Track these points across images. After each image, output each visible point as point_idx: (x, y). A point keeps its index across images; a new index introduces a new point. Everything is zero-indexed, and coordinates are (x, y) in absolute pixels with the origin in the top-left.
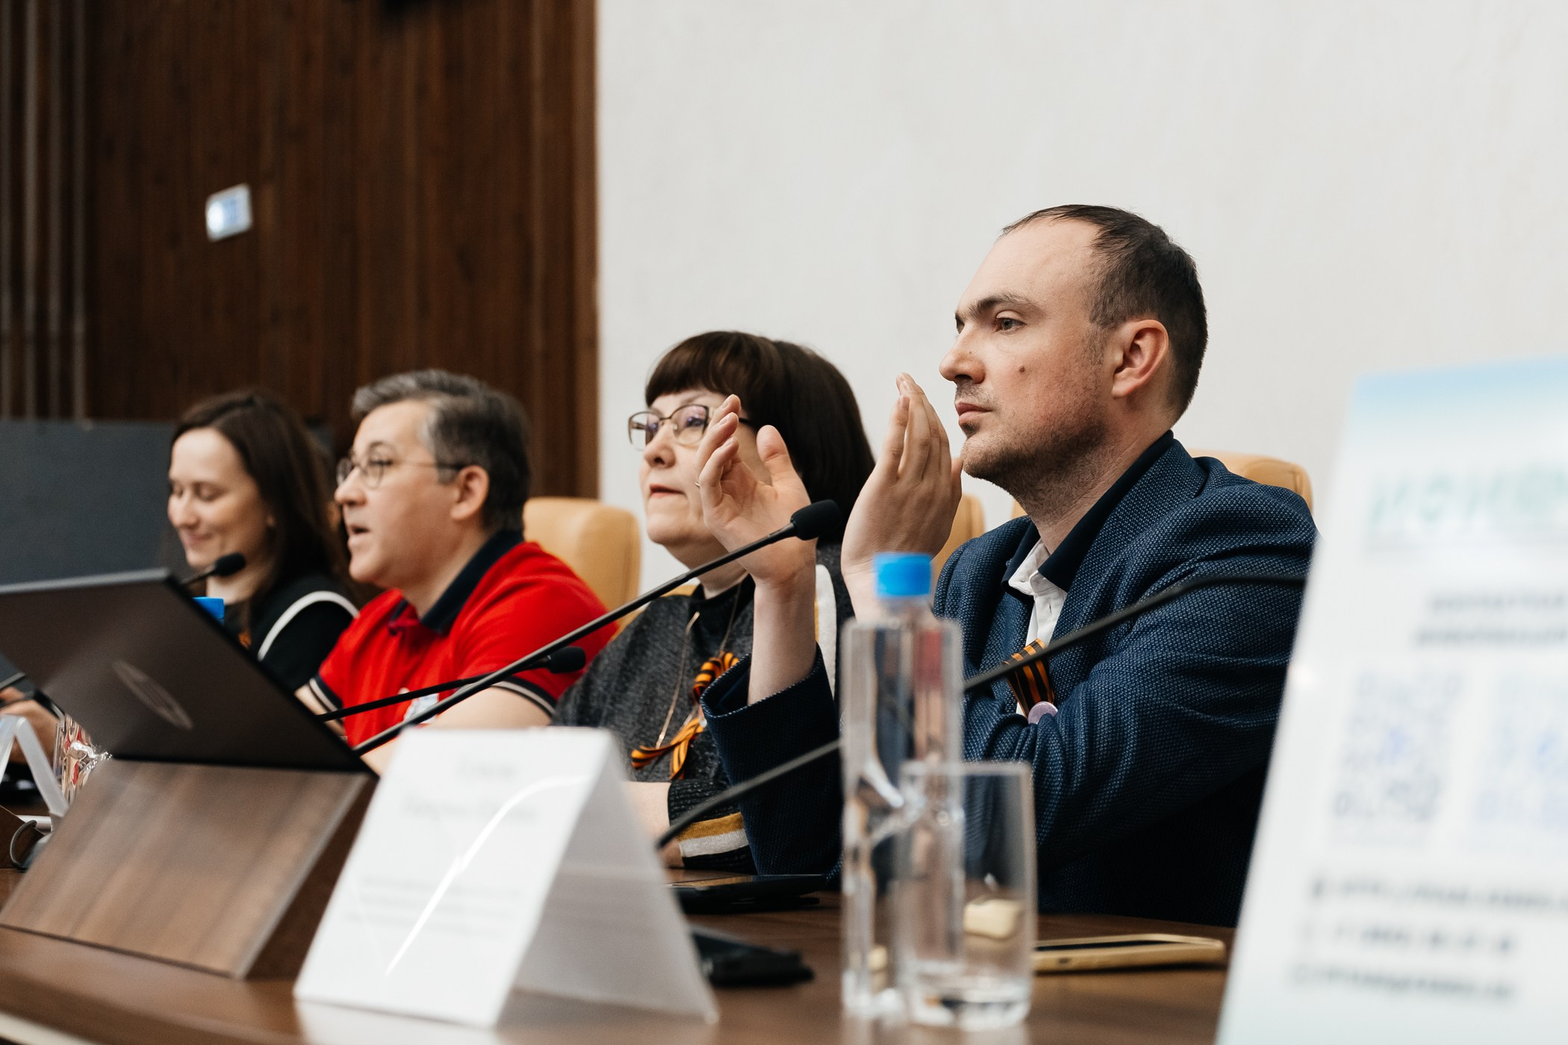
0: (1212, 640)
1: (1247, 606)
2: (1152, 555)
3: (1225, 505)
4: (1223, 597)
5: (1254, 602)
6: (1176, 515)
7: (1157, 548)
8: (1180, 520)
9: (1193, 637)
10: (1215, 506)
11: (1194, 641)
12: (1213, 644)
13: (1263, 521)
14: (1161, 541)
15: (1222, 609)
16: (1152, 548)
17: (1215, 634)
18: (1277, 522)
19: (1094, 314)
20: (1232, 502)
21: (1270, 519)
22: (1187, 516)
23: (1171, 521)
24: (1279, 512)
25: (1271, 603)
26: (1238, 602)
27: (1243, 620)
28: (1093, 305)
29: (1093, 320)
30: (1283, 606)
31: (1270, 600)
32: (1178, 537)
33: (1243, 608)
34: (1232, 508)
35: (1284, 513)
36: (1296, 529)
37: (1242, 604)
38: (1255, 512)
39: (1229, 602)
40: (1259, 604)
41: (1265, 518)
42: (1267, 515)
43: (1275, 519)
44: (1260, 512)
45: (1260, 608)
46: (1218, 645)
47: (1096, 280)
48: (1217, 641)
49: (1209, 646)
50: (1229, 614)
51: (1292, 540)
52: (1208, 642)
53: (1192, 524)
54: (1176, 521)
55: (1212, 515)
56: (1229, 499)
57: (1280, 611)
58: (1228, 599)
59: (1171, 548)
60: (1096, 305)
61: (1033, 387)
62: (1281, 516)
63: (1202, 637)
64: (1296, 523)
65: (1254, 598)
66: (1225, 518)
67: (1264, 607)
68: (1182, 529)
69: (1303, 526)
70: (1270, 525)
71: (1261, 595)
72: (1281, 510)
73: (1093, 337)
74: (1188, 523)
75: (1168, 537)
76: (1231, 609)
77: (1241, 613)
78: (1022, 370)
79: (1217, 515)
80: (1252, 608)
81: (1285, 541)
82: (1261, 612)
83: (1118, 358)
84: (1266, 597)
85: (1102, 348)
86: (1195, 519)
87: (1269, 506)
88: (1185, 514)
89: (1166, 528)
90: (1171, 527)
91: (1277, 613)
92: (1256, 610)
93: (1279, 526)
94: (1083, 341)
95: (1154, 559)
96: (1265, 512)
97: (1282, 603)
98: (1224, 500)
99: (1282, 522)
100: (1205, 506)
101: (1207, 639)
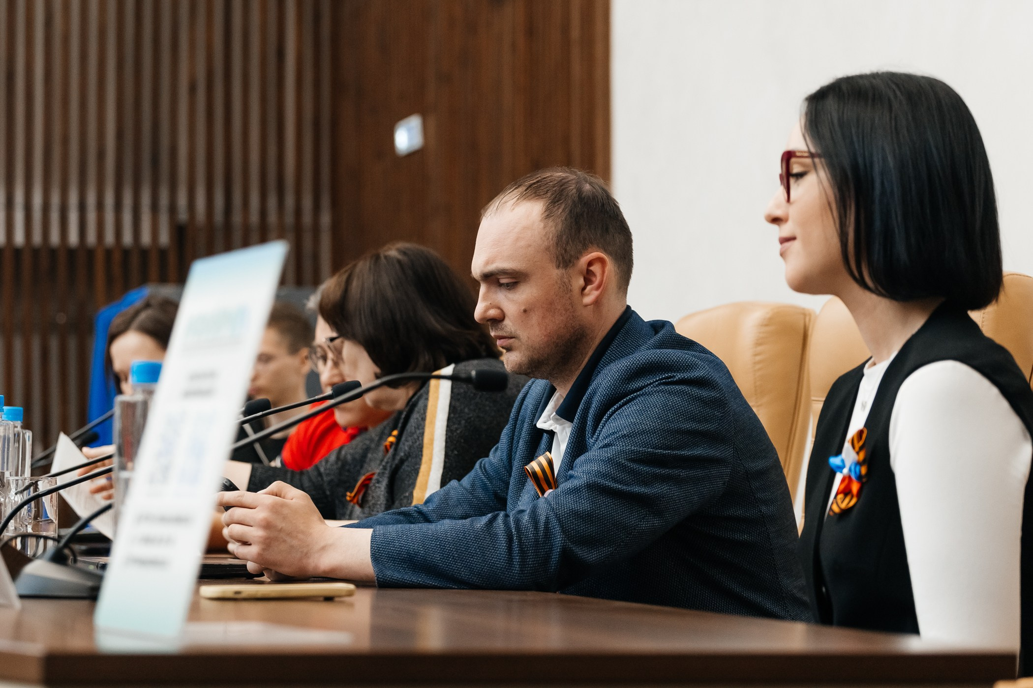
0: (648, 436)
1: (668, 416)
2: (608, 394)
3: (650, 358)
4: (653, 411)
5: (673, 413)
6: (620, 367)
7: (610, 389)
8: (623, 370)
9: (636, 435)
10: (644, 359)
11: (637, 438)
12: (649, 439)
13: (675, 367)
14: (613, 385)
15: (653, 418)
16: (607, 390)
17: (650, 433)
18: (684, 366)
19: (558, 263)
20: (655, 356)
21: (679, 365)
22: (628, 367)
23: (617, 371)
24: (685, 360)
25: (683, 414)
26: (662, 413)
27: (666, 424)
28: (555, 258)
29: (558, 267)
30: (691, 416)
31: (682, 412)
32: (623, 381)
33: (666, 417)
34: (655, 360)
35: (688, 360)
36: (696, 369)
37: (665, 414)
38: (670, 361)
39: (657, 413)
40: (676, 414)
41: (676, 365)
42: (677, 363)
43: (682, 364)
44: (673, 361)
45: (677, 417)
46: (652, 440)
47: (552, 242)
48: (651, 437)
49: (646, 440)
50: (657, 421)
51: (695, 375)
52: (646, 438)
53: (631, 372)
54: (620, 370)
55: (643, 365)
56: (653, 354)
57: (689, 419)
58: (656, 412)
59: (619, 388)
60: (557, 258)
61: (535, 318)
62: (687, 362)
63: (642, 435)
64: (696, 365)
65: (672, 411)
66: (651, 367)
67: (679, 416)
68: (625, 376)
69: (701, 367)
70: (679, 369)
71: (677, 409)
72: (686, 359)
73: (562, 277)
74: (628, 371)
75: (617, 381)
76: (659, 417)
77: (665, 420)
78: (525, 311)
79: (646, 365)
80: (671, 417)
81: (690, 376)
82: (677, 419)
83: (581, 282)
84: (680, 410)
85: (569, 281)
86: (632, 369)
87: (678, 357)
88: (626, 366)
89: (615, 376)
90: (618, 375)
91: (687, 421)
92: (674, 418)
93: (686, 368)
94: (557, 282)
95: (609, 396)
96: (676, 360)
97: (690, 414)
98: (650, 355)
99: (687, 366)
100: (638, 360)
101: (645, 436)
